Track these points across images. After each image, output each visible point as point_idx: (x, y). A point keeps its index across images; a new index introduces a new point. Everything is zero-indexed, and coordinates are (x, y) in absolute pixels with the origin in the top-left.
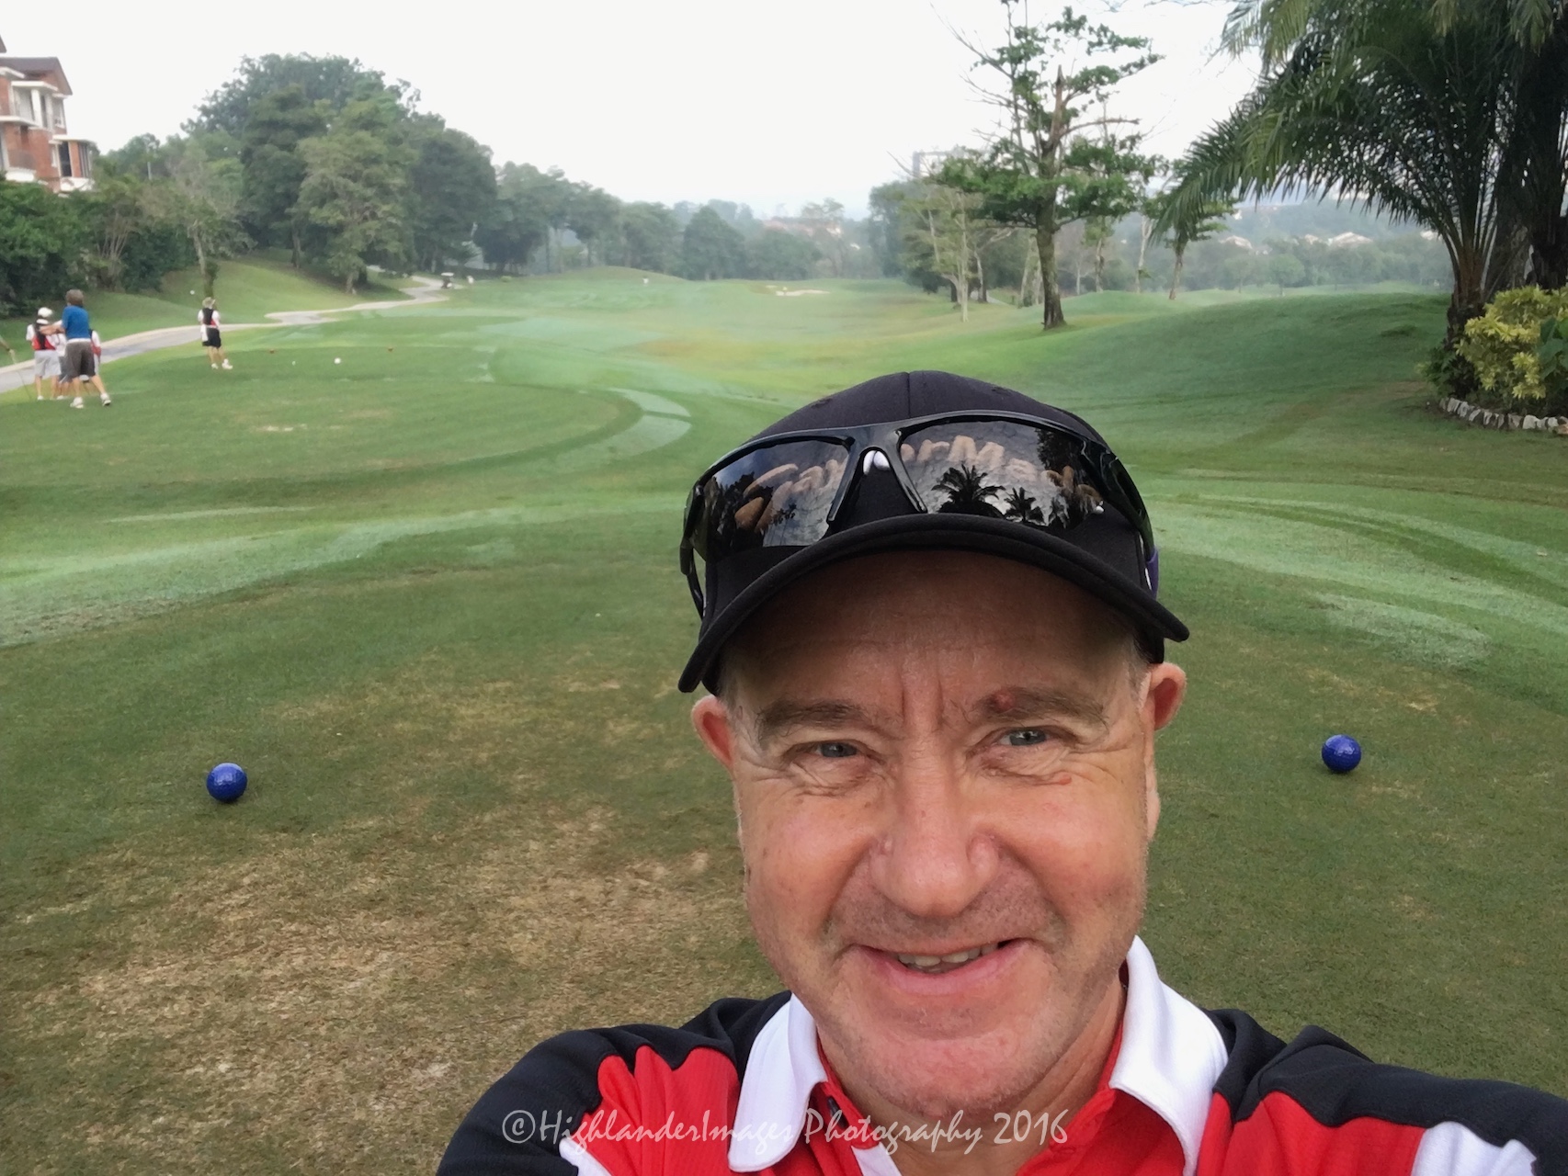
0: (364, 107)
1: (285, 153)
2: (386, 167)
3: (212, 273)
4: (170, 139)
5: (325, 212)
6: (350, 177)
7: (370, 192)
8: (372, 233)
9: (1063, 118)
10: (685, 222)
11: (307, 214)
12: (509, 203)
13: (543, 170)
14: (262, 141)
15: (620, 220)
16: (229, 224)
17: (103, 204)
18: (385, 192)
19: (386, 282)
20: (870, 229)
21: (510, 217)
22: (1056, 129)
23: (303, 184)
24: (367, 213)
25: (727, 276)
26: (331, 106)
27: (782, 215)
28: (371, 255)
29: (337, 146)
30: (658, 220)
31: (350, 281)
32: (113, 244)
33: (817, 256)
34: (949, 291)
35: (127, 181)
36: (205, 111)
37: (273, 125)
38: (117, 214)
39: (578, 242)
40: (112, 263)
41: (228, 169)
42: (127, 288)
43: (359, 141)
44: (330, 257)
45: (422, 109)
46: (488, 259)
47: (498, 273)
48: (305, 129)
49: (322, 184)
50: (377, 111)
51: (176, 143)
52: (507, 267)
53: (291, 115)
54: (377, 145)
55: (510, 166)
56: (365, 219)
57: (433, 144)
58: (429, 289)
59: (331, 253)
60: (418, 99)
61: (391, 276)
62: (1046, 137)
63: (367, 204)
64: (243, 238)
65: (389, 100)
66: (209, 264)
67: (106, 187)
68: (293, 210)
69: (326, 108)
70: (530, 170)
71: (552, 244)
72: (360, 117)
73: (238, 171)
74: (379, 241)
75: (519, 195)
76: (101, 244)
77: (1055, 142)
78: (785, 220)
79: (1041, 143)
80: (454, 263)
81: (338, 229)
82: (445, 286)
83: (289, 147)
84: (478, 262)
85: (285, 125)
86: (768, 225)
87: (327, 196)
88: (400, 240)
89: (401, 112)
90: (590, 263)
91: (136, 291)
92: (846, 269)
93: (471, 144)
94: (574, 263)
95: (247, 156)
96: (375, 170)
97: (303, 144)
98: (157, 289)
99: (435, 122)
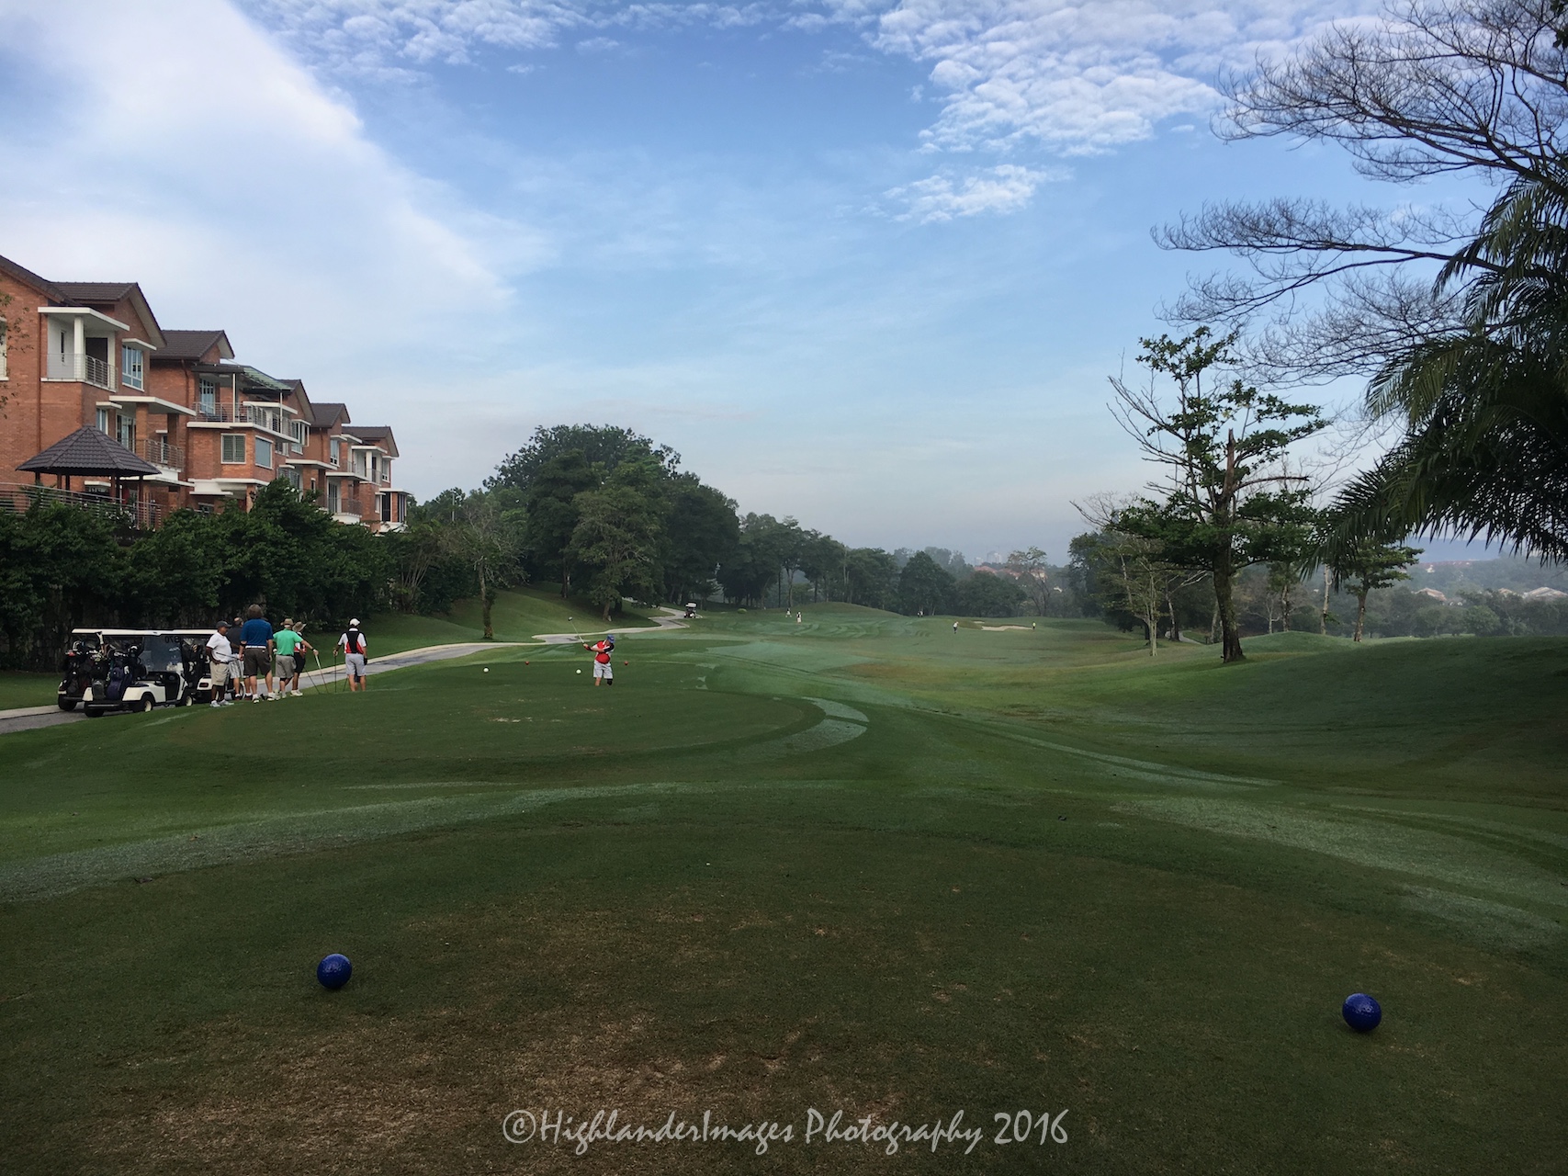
0: (632, 467)
1: (564, 504)
2: (645, 515)
3: (490, 599)
4: (473, 492)
5: (592, 552)
6: (615, 524)
7: (629, 536)
8: (629, 570)
9: (1235, 476)
10: (902, 564)
11: (577, 554)
12: (748, 547)
13: (779, 520)
14: (546, 495)
15: (844, 563)
16: (509, 560)
17: (410, 542)
18: (642, 537)
19: (639, 611)
20: (1070, 575)
21: (748, 559)
22: (1229, 484)
23: (575, 530)
24: (626, 553)
25: (938, 613)
26: (605, 468)
27: (991, 561)
28: (626, 589)
29: (605, 498)
30: (877, 563)
31: (607, 609)
32: (415, 574)
33: (1022, 596)
34: (1143, 631)
35: (432, 525)
36: (503, 470)
37: (555, 481)
38: (421, 551)
39: (807, 581)
40: (411, 590)
41: (517, 517)
42: (421, 612)
43: (624, 495)
44: (592, 590)
45: (680, 469)
46: (726, 595)
47: (737, 606)
48: (581, 485)
49: (591, 529)
50: (642, 470)
51: (477, 496)
52: (744, 601)
53: (573, 474)
54: (639, 498)
55: (751, 515)
56: (625, 558)
57: (687, 498)
58: (673, 618)
59: (594, 587)
60: (678, 462)
61: (642, 606)
62: (1219, 491)
63: (626, 546)
64: (519, 571)
65: (655, 463)
66: (489, 592)
67: (415, 529)
68: (566, 550)
69: (600, 468)
70: (768, 519)
71: (784, 582)
72: (628, 475)
73: (525, 519)
74: (635, 577)
75: (757, 541)
76: (404, 574)
77: (1229, 495)
78: (994, 566)
79: (1214, 496)
80: (699, 597)
81: (601, 566)
82: (688, 616)
83: (567, 499)
84: (719, 596)
85: (566, 482)
86: (977, 569)
87: (594, 538)
88: (652, 577)
89: (664, 472)
90: (816, 598)
91: (429, 614)
92: (1047, 608)
93: (720, 497)
94: (801, 600)
95: (532, 507)
96: (635, 518)
97: (577, 496)
98: (447, 613)
99: (691, 479)
